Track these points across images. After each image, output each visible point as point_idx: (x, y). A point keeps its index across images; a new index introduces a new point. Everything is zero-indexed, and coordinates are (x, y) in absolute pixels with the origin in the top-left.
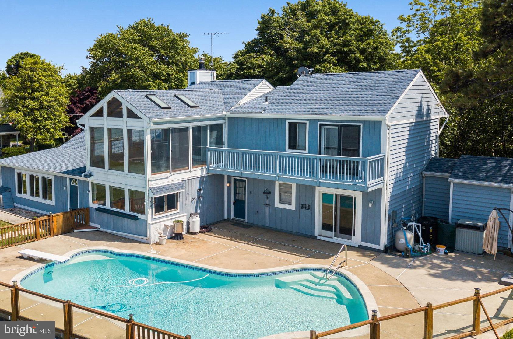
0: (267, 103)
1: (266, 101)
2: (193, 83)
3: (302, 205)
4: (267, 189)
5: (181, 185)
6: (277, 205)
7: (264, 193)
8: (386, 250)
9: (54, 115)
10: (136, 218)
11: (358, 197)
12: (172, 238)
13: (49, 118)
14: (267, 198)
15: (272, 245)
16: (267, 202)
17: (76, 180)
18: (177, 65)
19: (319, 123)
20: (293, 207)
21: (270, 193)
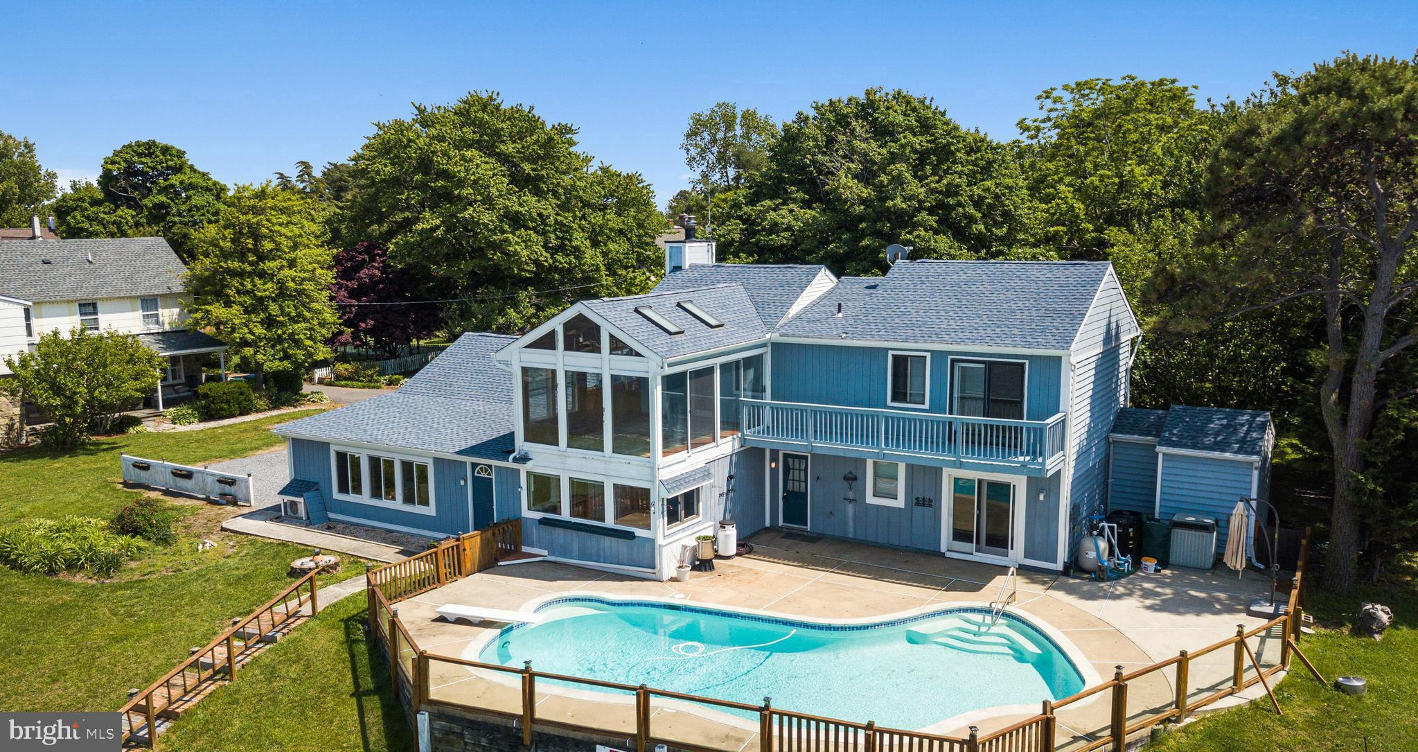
0: (840, 315)
1: (839, 311)
2: (677, 268)
3: (917, 499)
4: (850, 472)
5: (705, 473)
6: (870, 499)
7: (845, 478)
8: (1066, 572)
9: (309, 310)
10: (630, 536)
11: (1020, 484)
12: (694, 568)
14: (851, 488)
15: (878, 574)
16: (851, 495)
17: (490, 466)
18: (555, 194)
19: (950, 357)
20: (900, 503)
21: (855, 479)
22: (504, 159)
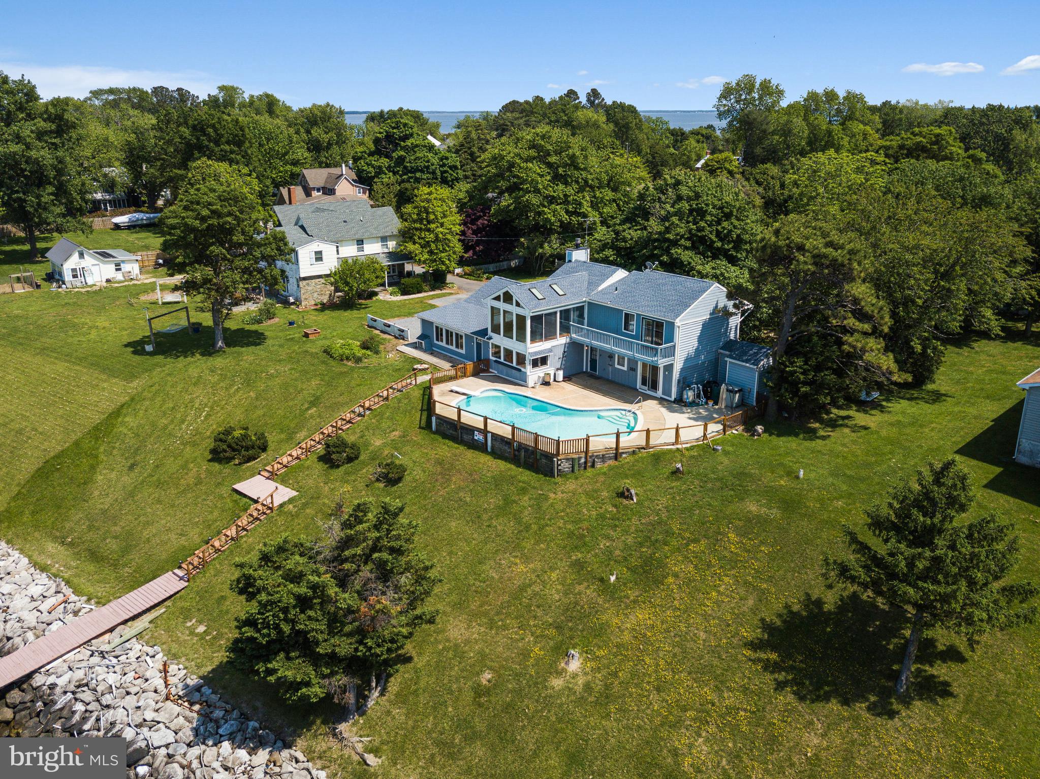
0: (616, 292)
2: (570, 261)
3: (631, 368)
4: (611, 356)
5: (550, 350)
7: (609, 358)
8: (676, 401)
9: (449, 246)
10: (520, 370)
11: (661, 367)
12: (542, 384)
13: (444, 251)
15: (605, 393)
16: (611, 363)
17: (481, 339)
19: (642, 316)
20: (625, 368)
22: (550, 165)
